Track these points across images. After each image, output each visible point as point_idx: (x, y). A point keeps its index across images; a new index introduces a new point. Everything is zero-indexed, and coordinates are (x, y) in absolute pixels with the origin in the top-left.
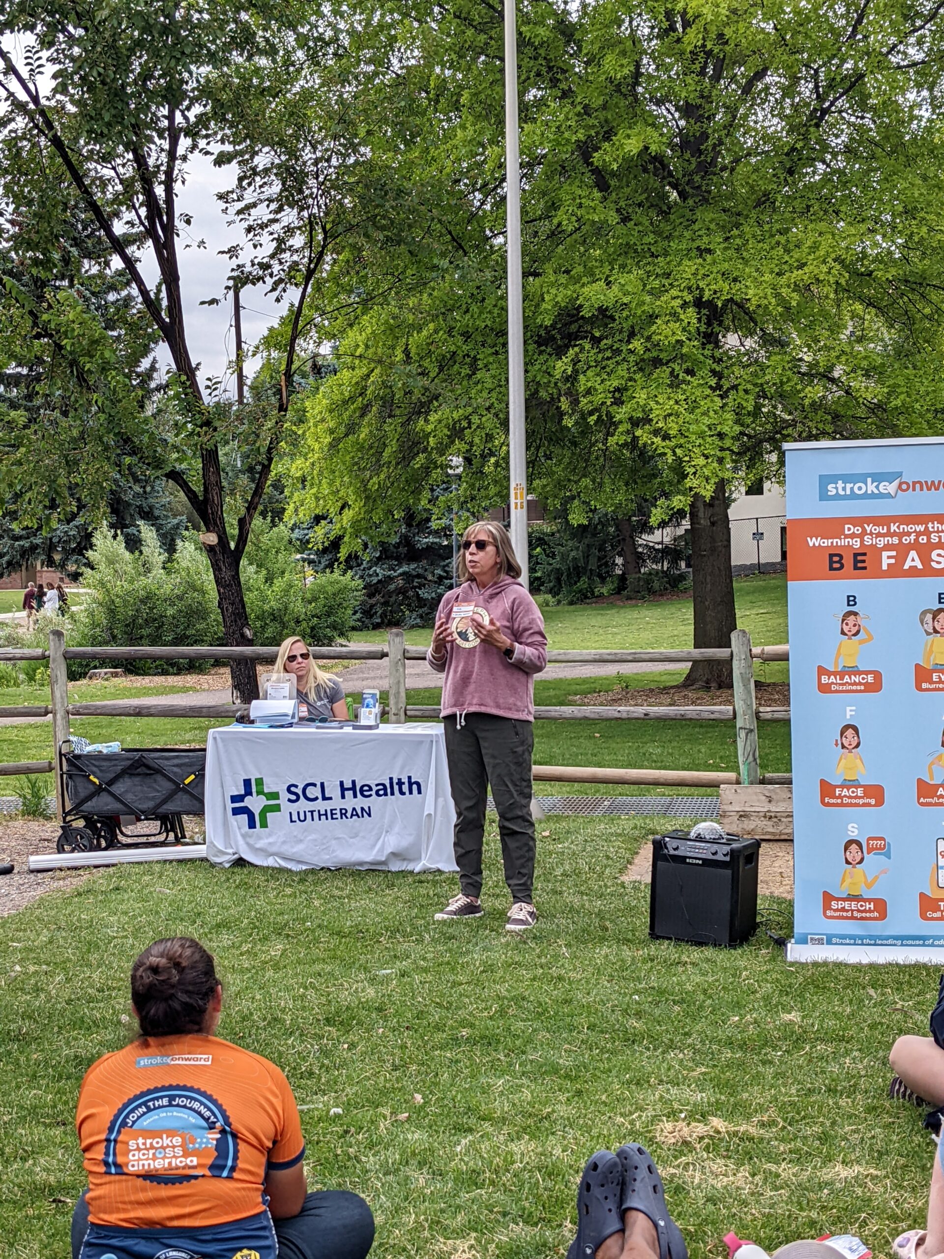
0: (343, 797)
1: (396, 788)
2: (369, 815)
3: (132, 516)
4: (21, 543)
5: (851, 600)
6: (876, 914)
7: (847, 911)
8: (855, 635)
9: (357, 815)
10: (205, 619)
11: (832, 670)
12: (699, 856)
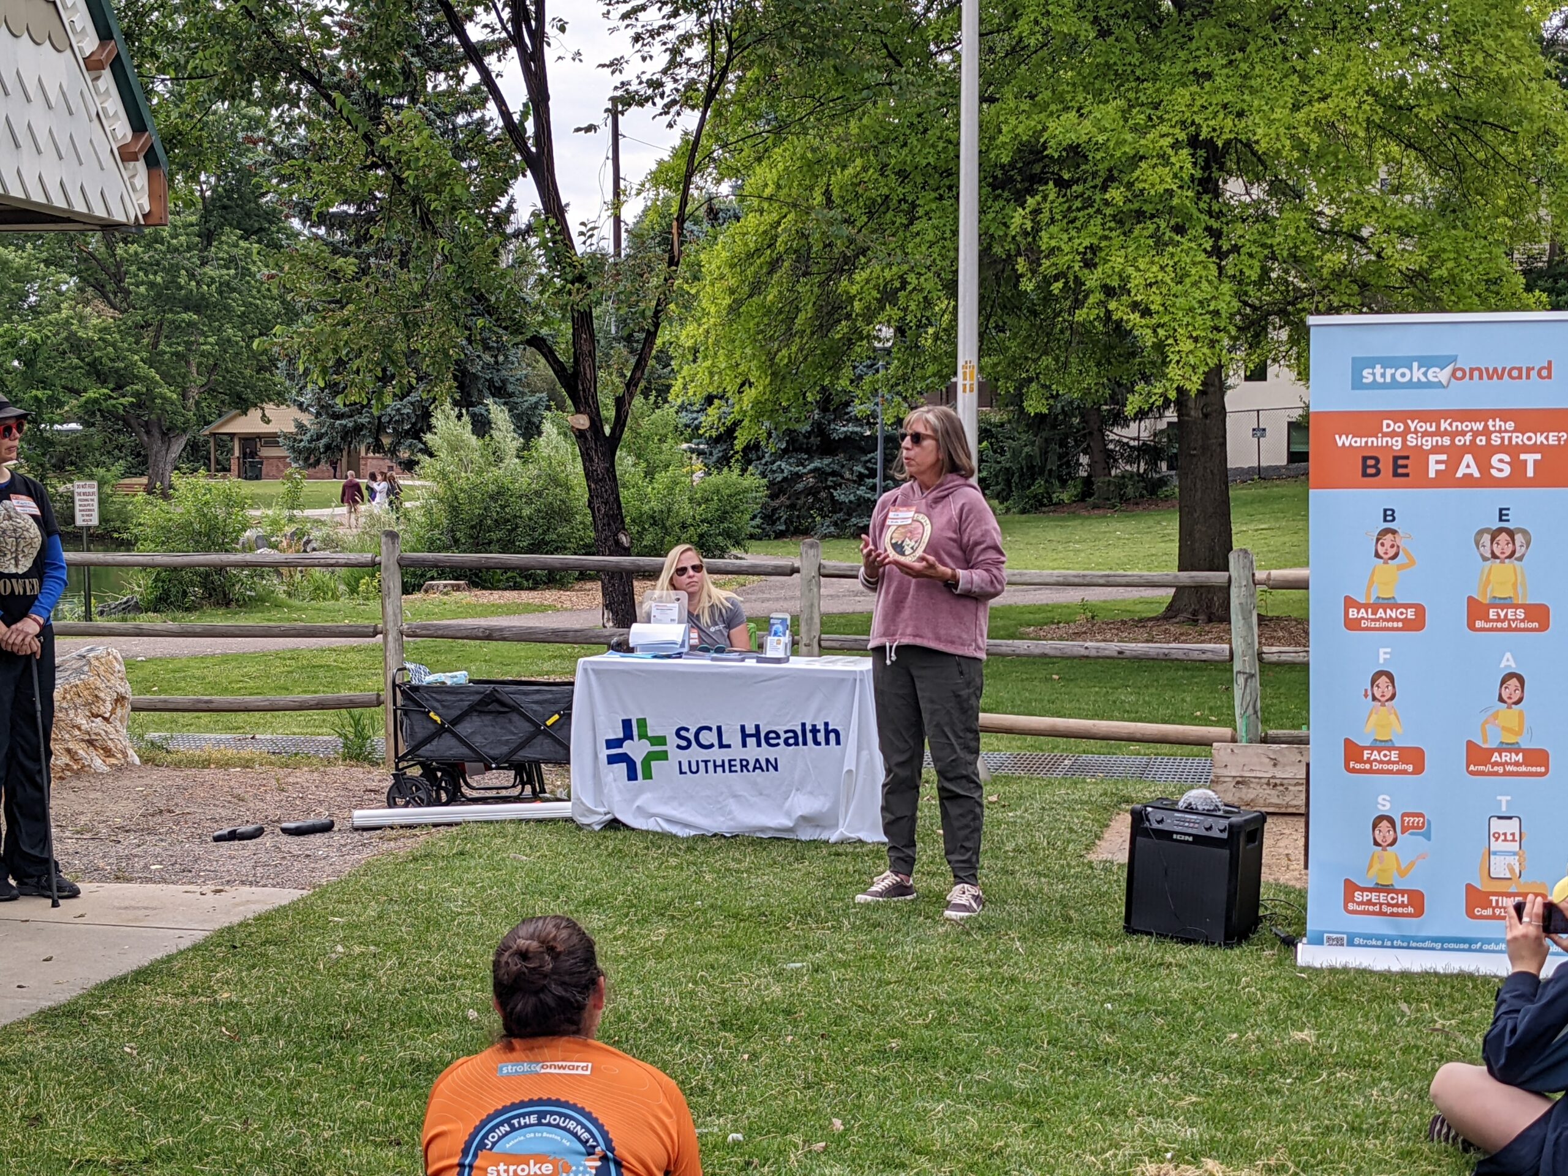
0: (744, 745)
1: (809, 736)
2: (776, 769)
3: (480, 391)
4: (343, 422)
5: (1389, 515)
6: (1410, 910)
7: (1374, 904)
8: (1394, 557)
9: (761, 768)
10: (568, 521)
11: (1362, 601)
12: (1190, 831)
